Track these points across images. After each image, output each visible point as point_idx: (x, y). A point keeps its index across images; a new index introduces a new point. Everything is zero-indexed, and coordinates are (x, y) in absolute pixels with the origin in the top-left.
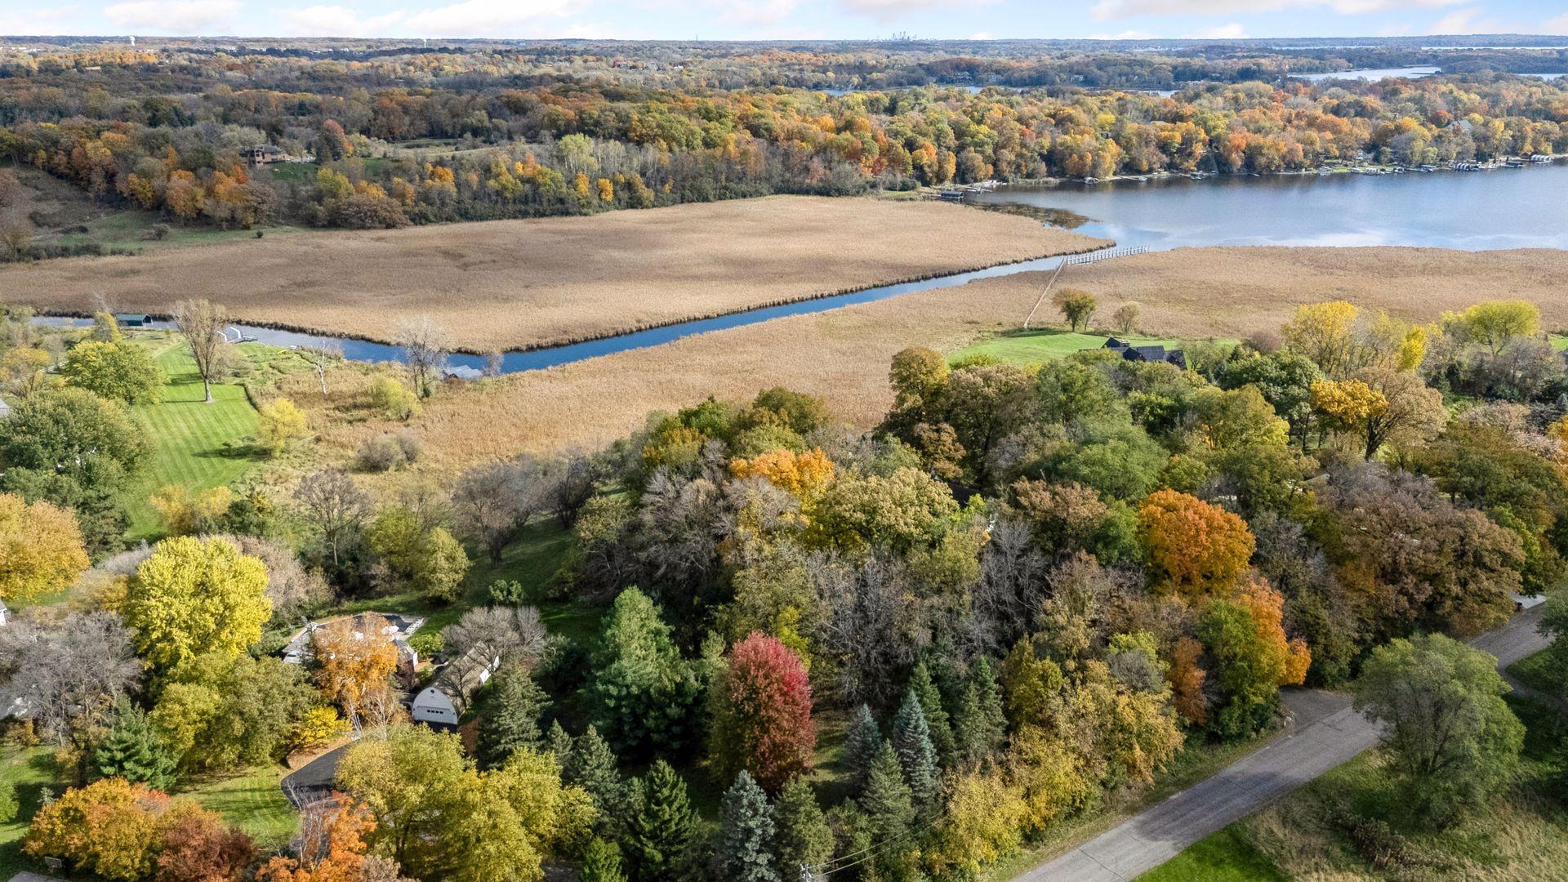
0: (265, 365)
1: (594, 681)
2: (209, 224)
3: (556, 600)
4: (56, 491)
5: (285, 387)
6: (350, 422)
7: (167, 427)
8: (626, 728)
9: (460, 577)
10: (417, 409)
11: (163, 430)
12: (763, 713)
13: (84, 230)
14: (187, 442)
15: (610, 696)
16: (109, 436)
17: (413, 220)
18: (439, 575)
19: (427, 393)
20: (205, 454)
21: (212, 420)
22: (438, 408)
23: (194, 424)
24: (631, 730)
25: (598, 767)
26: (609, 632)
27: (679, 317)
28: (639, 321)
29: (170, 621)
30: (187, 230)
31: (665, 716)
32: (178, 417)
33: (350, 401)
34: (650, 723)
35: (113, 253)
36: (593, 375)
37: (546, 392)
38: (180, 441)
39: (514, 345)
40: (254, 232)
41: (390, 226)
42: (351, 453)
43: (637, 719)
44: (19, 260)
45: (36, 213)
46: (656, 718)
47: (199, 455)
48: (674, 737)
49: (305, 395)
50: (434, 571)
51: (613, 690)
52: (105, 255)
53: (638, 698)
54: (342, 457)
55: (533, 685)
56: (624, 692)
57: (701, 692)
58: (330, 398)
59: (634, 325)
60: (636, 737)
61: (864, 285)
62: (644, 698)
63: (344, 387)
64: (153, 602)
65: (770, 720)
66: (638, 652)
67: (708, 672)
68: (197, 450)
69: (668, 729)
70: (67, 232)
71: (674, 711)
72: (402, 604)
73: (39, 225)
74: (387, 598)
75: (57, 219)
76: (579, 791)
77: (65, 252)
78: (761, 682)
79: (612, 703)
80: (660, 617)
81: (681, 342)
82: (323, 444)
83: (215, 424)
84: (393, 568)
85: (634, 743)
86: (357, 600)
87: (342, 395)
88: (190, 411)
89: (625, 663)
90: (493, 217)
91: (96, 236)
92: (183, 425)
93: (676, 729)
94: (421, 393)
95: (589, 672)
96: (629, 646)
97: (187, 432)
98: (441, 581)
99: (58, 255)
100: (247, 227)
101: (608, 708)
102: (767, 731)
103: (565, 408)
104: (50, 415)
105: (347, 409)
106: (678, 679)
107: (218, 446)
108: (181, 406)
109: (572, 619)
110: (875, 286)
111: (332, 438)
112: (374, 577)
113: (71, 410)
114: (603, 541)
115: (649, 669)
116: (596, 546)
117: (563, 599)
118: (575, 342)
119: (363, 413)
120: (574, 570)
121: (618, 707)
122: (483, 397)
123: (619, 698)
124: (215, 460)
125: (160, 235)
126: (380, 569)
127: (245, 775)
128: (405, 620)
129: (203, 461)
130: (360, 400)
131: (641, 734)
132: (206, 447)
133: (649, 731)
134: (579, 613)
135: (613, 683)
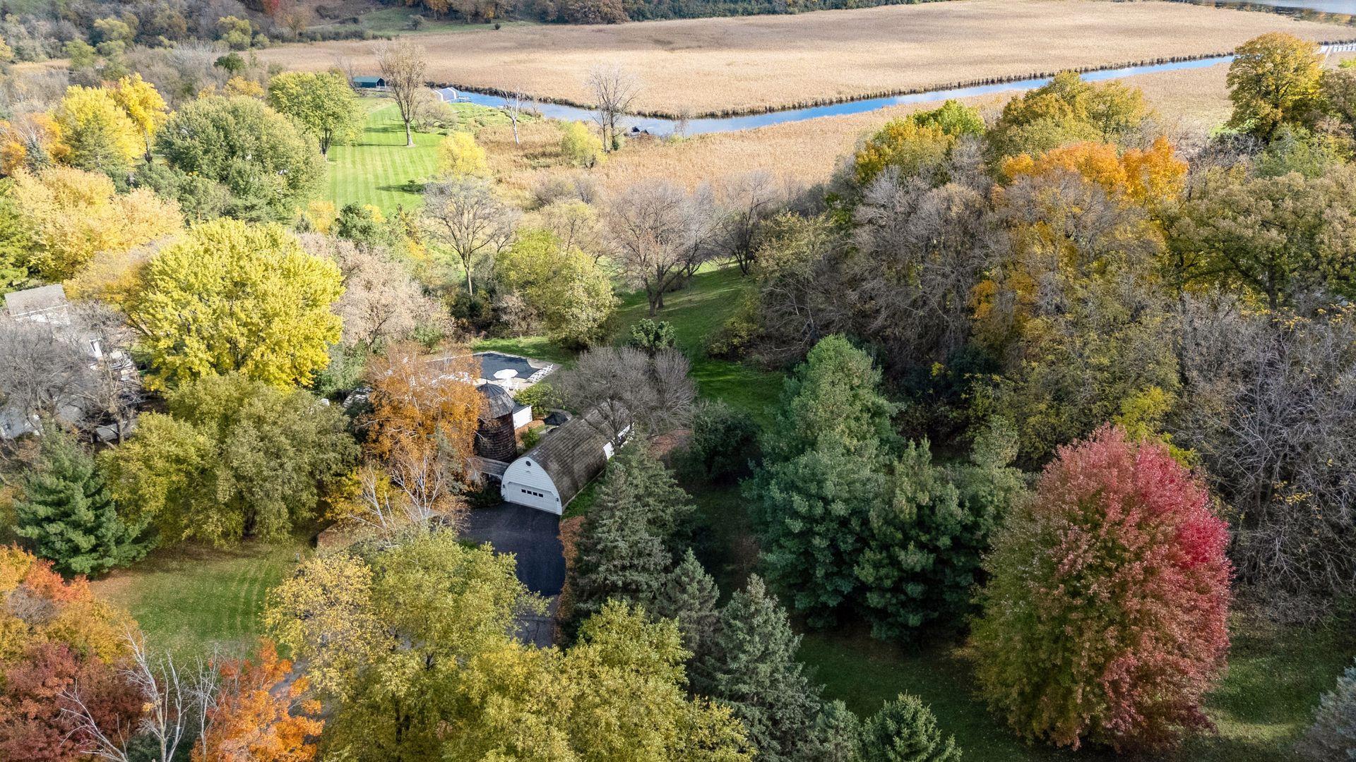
0: (471, 120)
1: (766, 482)
2: (457, 18)
3: (721, 356)
4: (191, 192)
5: (483, 137)
6: (535, 168)
7: (363, 165)
8: (820, 573)
9: (602, 315)
10: (602, 158)
11: (359, 166)
12: (1133, 603)
13: (355, 21)
14: (376, 177)
15: (795, 515)
16: (273, 148)
17: (632, 17)
18: (576, 311)
19: (615, 146)
20: (388, 189)
21: (408, 160)
22: (625, 159)
23: (389, 163)
24: (828, 576)
25: (763, 657)
26: (796, 401)
27: (883, 91)
28: (840, 93)
29: (185, 328)
30: (439, 23)
31: (894, 562)
32: (378, 158)
33: (540, 150)
34: (866, 573)
35: (375, 37)
36: (787, 135)
37: (738, 149)
38: (371, 177)
39: (709, 111)
40: (493, 25)
41: (611, 20)
42: (527, 194)
43: (842, 561)
44: (299, 41)
45: (321, 7)
46: (877, 565)
47: (383, 189)
48: (909, 603)
49: (498, 144)
50: (570, 304)
51: (799, 502)
52: (367, 39)
53: (844, 522)
54: (518, 197)
55: (666, 475)
56: (819, 510)
57: (970, 528)
58: (522, 147)
59: (834, 96)
60: (837, 592)
61: (1090, 67)
62: (855, 524)
63: (537, 139)
64: (160, 297)
65: (1144, 618)
66: (846, 441)
67: (983, 491)
68: (383, 184)
69: (897, 589)
70: (343, 22)
71: (913, 558)
72: (535, 346)
73: (323, 17)
74: (521, 338)
75: (337, 13)
76: (721, 712)
77: (337, 37)
78: (1130, 538)
79: (797, 526)
80: (879, 388)
81: (885, 109)
82: (503, 185)
83: (408, 164)
84: (529, 302)
85: (832, 603)
86: (486, 337)
87: (533, 145)
88: (390, 153)
89: (824, 457)
90: (704, 15)
91: (365, 25)
92: (379, 164)
93: (914, 589)
94: (609, 145)
95: (759, 464)
96: (832, 428)
97: (380, 171)
98: (576, 318)
99: (330, 38)
100: (488, 21)
101: (789, 534)
102: (1134, 641)
103: (756, 164)
104: (213, 121)
105: (536, 157)
106: (924, 499)
107: (404, 182)
108: (383, 149)
109: (743, 384)
110: (1102, 68)
111: (513, 180)
112: (504, 310)
113: (236, 117)
114: (793, 275)
115: (866, 473)
116: (782, 281)
117: (731, 355)
118: (771, 110)
119: (548, 161)
120: (750, 319)
121: (806, 535)
122: (671, 151)
123: (809, 519)
124: (395, 194)
125: (415, 26)
126: (513, 301)
127: (255, 555)
128: (532, 364)
129: (384, 193)
130: (549, 149)
131: (846, 588)
132: (392, 182)
133: (862, 588)
134: (753, 376)
135: (799, 491)
